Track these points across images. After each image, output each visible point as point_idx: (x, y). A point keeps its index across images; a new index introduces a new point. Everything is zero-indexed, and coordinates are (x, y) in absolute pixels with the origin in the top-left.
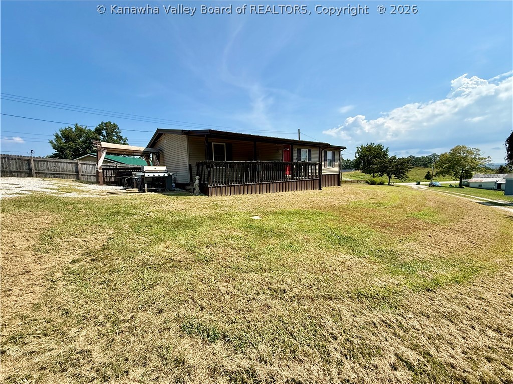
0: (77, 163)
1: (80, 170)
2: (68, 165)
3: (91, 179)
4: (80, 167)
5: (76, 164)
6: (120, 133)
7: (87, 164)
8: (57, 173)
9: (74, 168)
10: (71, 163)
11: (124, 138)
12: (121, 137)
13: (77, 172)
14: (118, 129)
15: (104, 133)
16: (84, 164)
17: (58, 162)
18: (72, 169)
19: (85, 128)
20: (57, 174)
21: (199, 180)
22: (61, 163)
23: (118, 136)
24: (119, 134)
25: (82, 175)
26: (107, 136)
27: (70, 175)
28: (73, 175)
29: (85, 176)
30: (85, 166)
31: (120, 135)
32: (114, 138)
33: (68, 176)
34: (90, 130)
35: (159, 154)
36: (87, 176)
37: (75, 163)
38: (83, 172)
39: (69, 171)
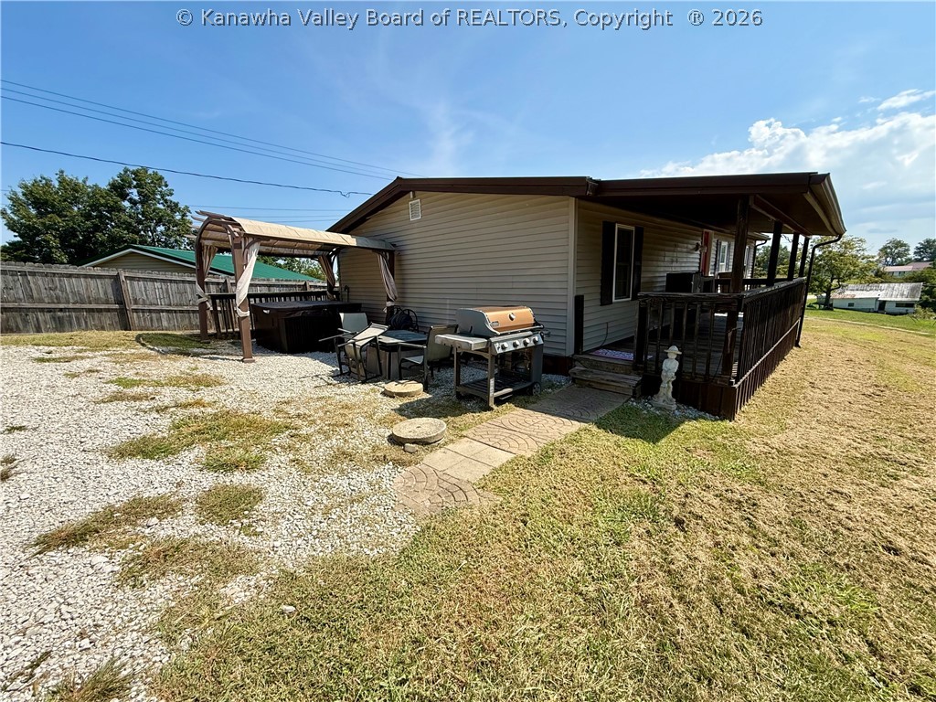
0: (118, 275)
1: (129, 295)
2: (92, 282)
3: (159, 320)
4: (127, 286)
5: (117, 278)
6: (172, 194)
7: (144, 279)
8: (62, 306)
9: (110, 291)
10: (100, 277)
11: (182, 206)
12: (176, 205)
13: (121, 302)
14: (166, 186)
15: (134, 194)
16: (139, 279)
17: (62, 275)
18: (105, 293)
19: (84, 182)
20: (61, 310)
21: (679, 358)
22: (70, 276)
23: (166, 201)
24: (167, 198)
25: (136, 311)
26: (142, 203)
27: (100, 311)
28: (108, 310)
29: (143, 311)
30: (141, 283)
31: (173, 199)
32: (159, 206)
33: (96, 315)
34: (96, 186)
35: (392, 253)
36: (150, 311)
37: (111, 277)
38: (136, 302)
39: (97, 301)
